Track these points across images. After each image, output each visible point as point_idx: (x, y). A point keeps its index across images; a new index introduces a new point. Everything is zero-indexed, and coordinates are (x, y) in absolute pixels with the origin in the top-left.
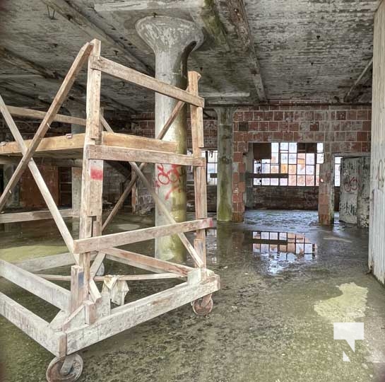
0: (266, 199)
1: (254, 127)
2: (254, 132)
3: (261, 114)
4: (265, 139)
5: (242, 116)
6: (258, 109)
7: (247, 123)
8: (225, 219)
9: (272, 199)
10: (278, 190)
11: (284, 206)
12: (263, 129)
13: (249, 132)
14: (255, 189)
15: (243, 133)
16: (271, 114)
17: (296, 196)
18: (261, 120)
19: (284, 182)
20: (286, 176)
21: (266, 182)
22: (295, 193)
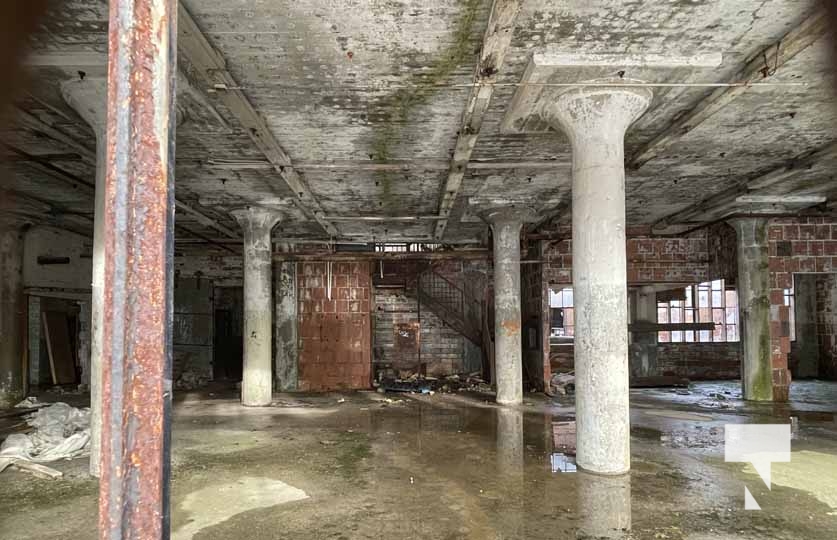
0: (680, 363)
1: (801, 248)
2: (801, 257)
3: (810, 230)
4: (820, 268)
5: (781, 233)
6: (806, 222)
7: (790, 243)
8: (768, 397)
9: (689, 364)
10: (698, 348)
11: (708, 374)
12: (815, 251)
13: (793, 257)
14: (661, 349)
15: (784, 259)
16: (826, 230)
17: (728, 358)
18: (811, 239)
19: (704, 336)
20: (710, 326)
21: (677, 337)
22: (724, 353)
